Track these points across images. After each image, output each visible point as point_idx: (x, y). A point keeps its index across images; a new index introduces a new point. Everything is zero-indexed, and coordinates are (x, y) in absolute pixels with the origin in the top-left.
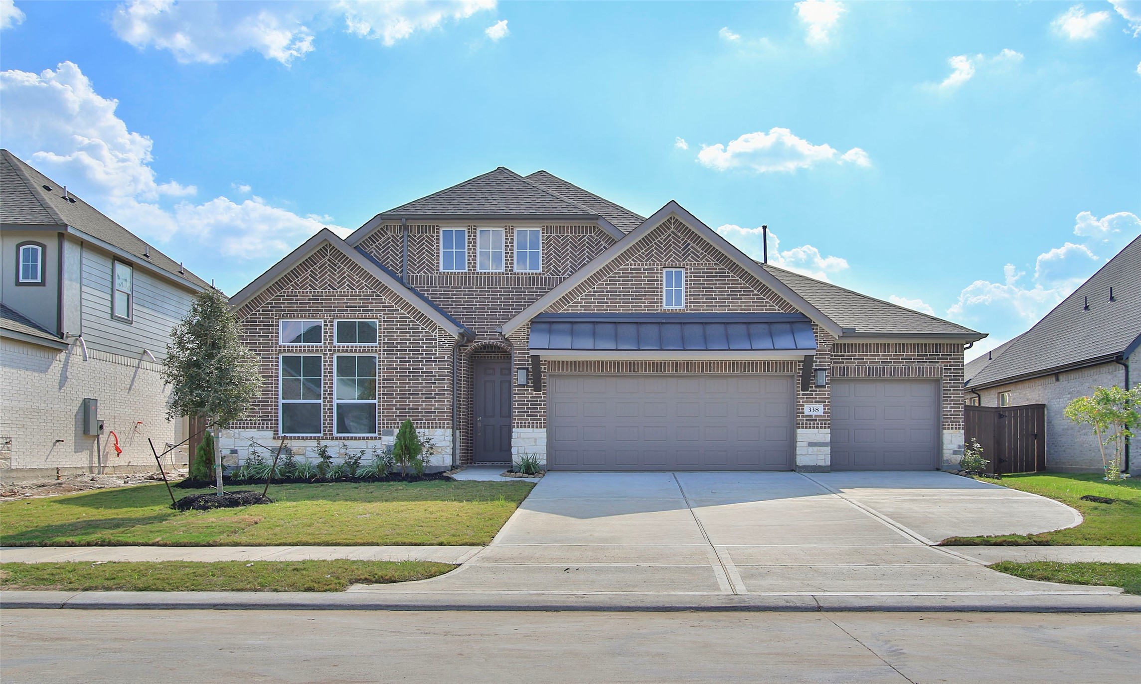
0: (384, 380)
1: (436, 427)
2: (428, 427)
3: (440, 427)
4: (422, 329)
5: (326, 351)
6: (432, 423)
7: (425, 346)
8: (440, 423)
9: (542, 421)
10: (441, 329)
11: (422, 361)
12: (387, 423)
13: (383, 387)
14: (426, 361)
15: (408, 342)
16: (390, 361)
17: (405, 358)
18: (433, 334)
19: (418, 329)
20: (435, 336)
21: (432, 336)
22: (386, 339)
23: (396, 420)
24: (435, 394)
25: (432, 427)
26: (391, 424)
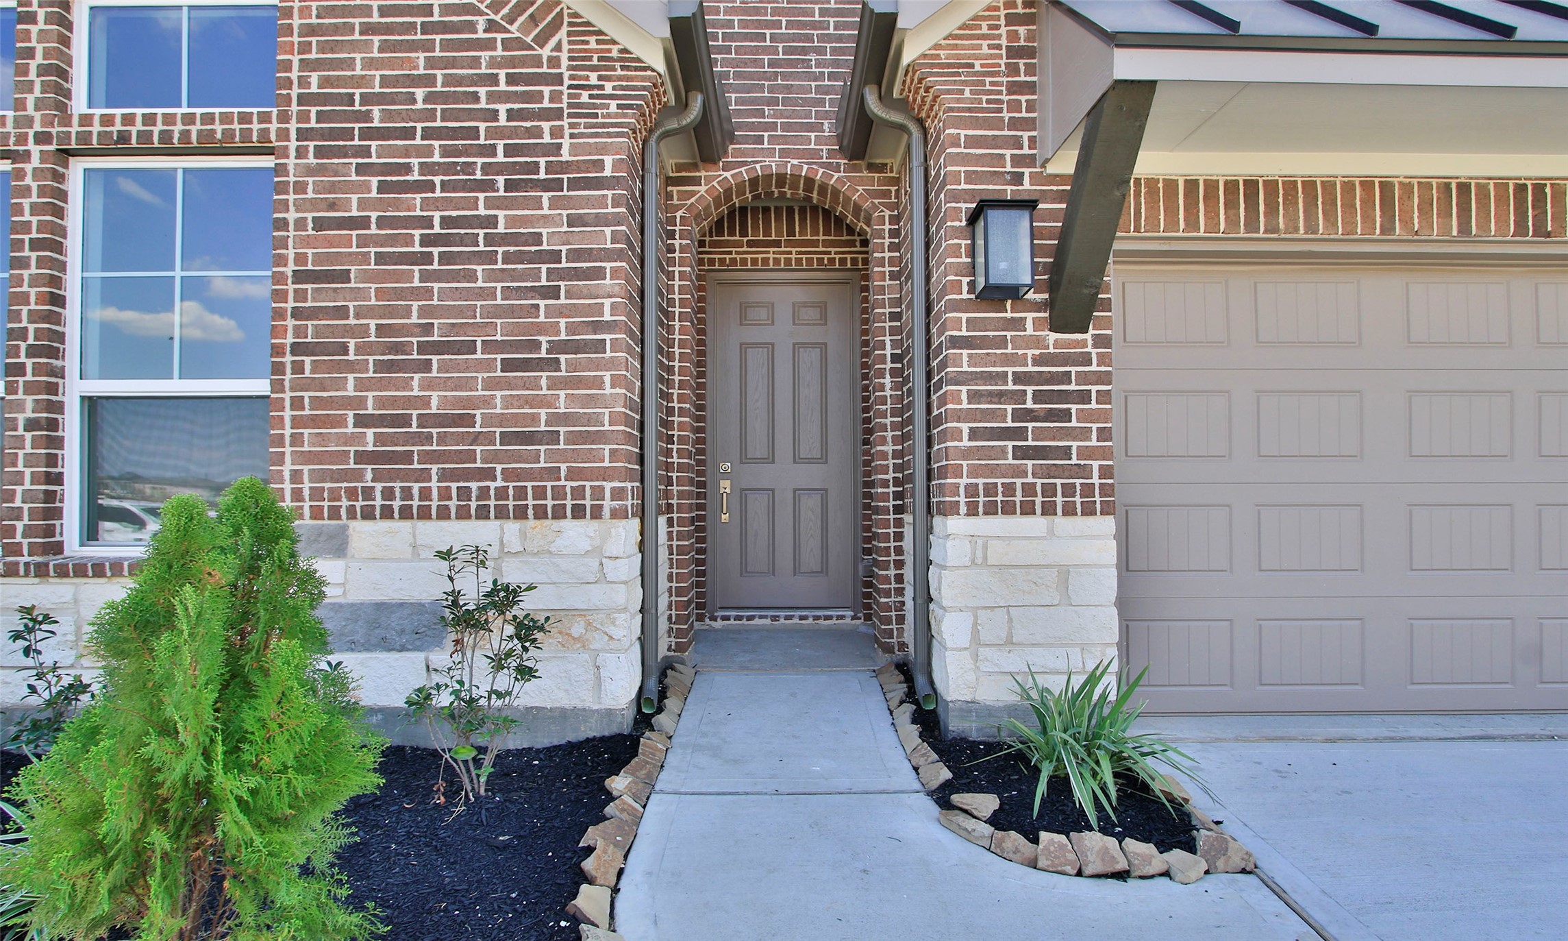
0: (299, 277)
1: (559, 514)
2: (521, 514)
3: (579, 512)
4: (492, 26)
5: (22, 139)
6: (540, 493)
7: (502, 108)
8: (578, 493)
9: (1096, 480)
10: (583, 29)
11: (490, 186)
12: (316, 494)
13: (297, 314)
14: (509, 186)
15: (420, 93)
16: (333, 187)
17: (407, 169)
18: (546, 52)
19: (471, 27)
20: (554, 62)
21: (537, 61)
22: (314, 78)
23: (358, 475)
24: (555, 347)
25: (541, 513)
26: (335, 495)
